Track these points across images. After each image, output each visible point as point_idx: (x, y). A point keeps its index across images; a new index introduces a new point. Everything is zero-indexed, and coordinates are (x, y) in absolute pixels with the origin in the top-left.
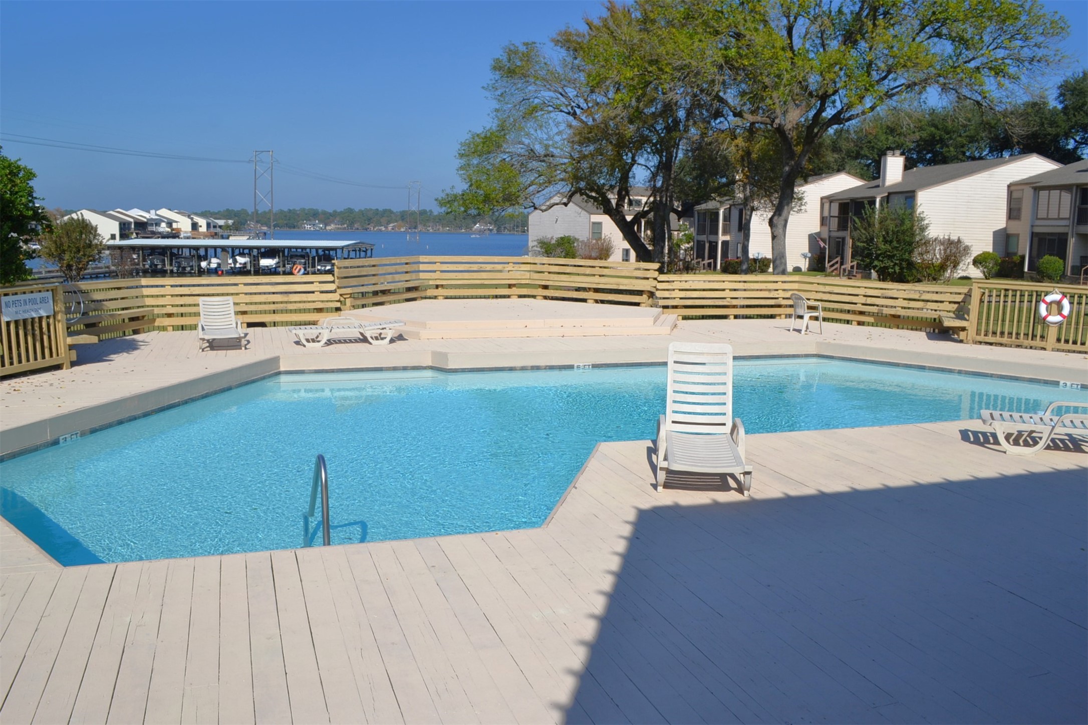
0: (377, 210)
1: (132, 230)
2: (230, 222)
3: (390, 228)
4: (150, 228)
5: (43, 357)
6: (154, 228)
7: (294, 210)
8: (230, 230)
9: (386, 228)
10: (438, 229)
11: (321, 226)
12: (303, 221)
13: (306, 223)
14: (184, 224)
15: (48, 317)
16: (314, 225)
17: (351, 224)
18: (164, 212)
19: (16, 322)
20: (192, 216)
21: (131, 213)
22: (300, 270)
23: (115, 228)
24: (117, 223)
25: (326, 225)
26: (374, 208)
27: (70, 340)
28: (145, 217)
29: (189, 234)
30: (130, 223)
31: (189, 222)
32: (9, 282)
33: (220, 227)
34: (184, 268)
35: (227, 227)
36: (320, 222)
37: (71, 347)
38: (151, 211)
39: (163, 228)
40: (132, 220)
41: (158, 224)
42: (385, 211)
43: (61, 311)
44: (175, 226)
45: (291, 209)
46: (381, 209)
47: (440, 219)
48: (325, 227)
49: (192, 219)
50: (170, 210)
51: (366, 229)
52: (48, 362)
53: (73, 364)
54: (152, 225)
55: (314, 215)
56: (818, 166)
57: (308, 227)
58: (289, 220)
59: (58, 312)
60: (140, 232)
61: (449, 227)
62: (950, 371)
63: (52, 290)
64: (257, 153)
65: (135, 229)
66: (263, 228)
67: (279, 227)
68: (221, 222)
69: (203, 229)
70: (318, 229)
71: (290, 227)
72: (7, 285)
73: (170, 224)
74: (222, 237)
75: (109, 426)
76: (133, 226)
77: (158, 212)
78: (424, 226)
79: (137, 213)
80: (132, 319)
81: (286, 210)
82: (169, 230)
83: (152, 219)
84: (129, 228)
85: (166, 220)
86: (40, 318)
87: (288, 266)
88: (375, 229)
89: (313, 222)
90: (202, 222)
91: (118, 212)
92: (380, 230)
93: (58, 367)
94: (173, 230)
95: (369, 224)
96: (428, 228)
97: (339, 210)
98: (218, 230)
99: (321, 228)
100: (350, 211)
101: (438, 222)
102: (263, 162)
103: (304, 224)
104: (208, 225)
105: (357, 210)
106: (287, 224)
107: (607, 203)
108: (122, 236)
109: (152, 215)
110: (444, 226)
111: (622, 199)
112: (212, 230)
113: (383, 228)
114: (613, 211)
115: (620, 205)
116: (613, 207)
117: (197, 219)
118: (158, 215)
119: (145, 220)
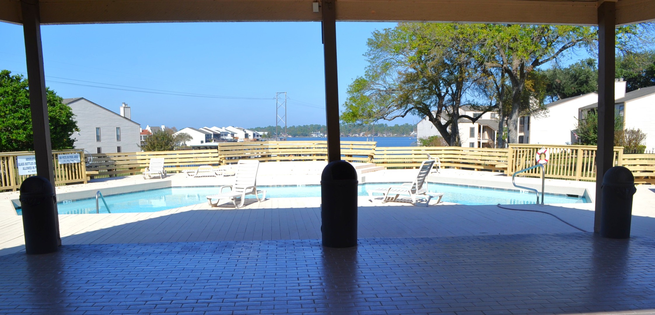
0: (355, 124)
2: (266, 133)
3: (361, 135)
4: (222, 137)
5: (76, 178)
6: (224, 137)
7: (307, 125)
8: (266, 137)
9: (359, 135)
10: (390, 135)
11: (322, 134)
12: (312, 132)
13: (313, 133)
14: (240, 135)
15: (78, 164)
16: (317, 134)
18: (230, 129)
19: (64, 165)
20: (245, 130)
21: (212, 129)
23: (203, 137)
24: (204, 135)
27: (87, 173)
28: (219, 131)
29: (243, 140)
30: (211, 135)
31: (243, 134)
32: (61, 149)
33: (261, 136)
35: (264, 136)
36: (321, 132)
37: (87, 175)
38: (223, 128)
39: (229, 137)
40: (212, 133)
41: (226, 134)
43: (83, 161)
44: (235, 135)
45: (305, 125)
47: (391, 129)
48: (324, 135)
49: (245, 132)
50: (233, 127)
51: (348, 136)
52: (77, 180)
53: (88, 182)
54: (223, 135)
55: (318, 128)
56: (586, 89)
57: (314, 135)
58: (304, 131)
59: (82, 162)
60: (216, 139)
61: (396, 134)
62: (477, 187)
63: (80, 153)
64: (278, 94)
65: (214, 138)
66: (289, 136)
67: (298, 135)
68: (261, 133)
69: (251, 137)
70: (320, 136)
71: (304, 136)
72: (60, 150)
73: (233, 135)
75: (85, 199)
76: (212, 136)
77: (227, 128)
78: (381, 133)
79: (215, 129)
80: (130, 169)
81: (302, 125)
82: (232, 138)
83: (223, 132)
84: (211, 138)
85: (230, 133)
86: (75, 164)
88: (353, 136)
89: (317, 133)
90: (251, 133)
91: (205, 129)
92: (356, 136)
93: (82, 183)
94: (234, 138)
95: (349, 133)
96: (384, 135)
98: (259, 138)
99: (322, 136)
101: (389, 131)
102: (281, 99)
103: (312, 133)
104: (254, 135)
106: (302, 134)
107: (430, 115)
108: (206, 141)
109: (223, 130)
110: (393, 133)
111: (439, 112)
112: (256, 138)
113: (357, 135)
114: (434, 119)
115: (438, 116)
116: (433, 117)
117: (248, 132)
118: (226, 130)
119: (219, 133)
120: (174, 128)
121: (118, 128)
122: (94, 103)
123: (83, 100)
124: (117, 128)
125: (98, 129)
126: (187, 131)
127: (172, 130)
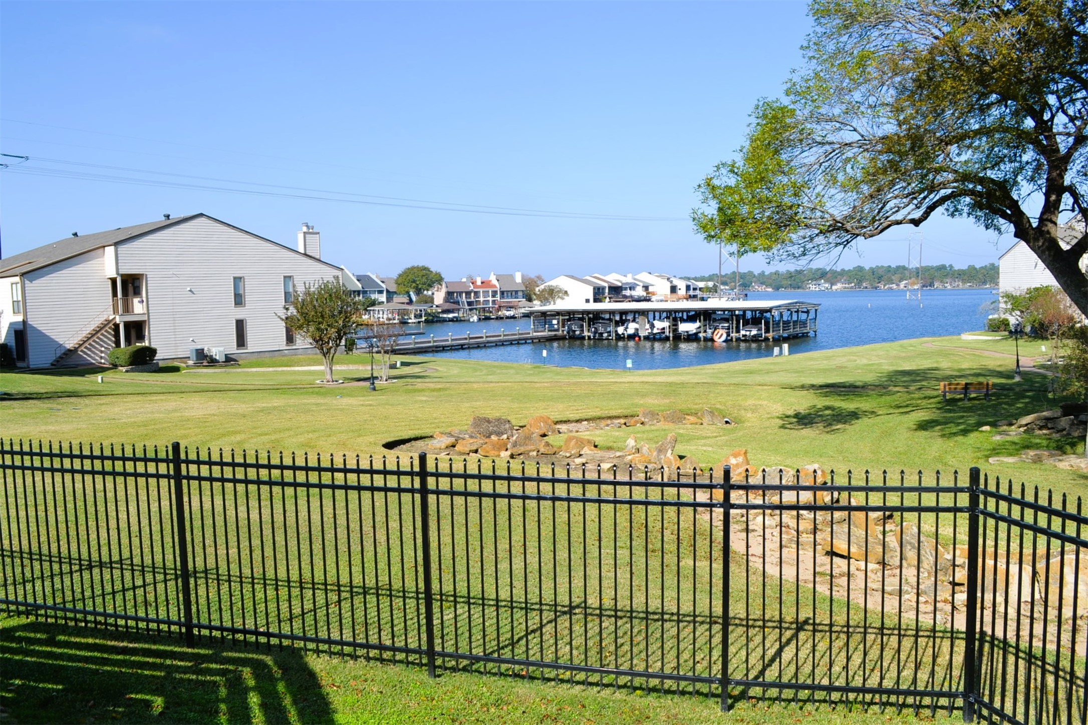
0: (890, 267)
1: (607, 294)
2: (711, 284)
3: (902, 286)
4: (624, 292)
6: (628, 293)
8: (711, 292)
9: (898, 285)
10: (958, 286)
11: (827, 285)
12: (809, 281)
14: (661, 287)
17: (860, 282)
20: (672, 279)
21: (608, 278)
22: (722, 335)
23: (589, 293)
24: (592, 288)
25: (832, 284)
26: (886, 265)
28: (620, 282)
29: (666, 298)
30: (604, 288)
31: (668, 285)
33: (701, 289)
34: (601, 334)
35: (709, 290)
36: (826, 281)
38: (629, 276)
39: (639, 292)
40: (606, 285)
41: (633, 287)
42: (898, 267)
44: (651, 289)
46: (893, 266)
48: (831, 286)
49: (671, 282)
50: (650, 273)
54: (626, 289)
55: (821, 274)
58: (795, 280)
60: (614, 296)
65: (609, 294)
66: (768, 289)
67: (783, 288)
68: (701, 285)
69: (682, 292)
70: (823, 288)
71: (794, 288)
73: (646, 287)
74: (703, 299)
76: (607, 291)
77: (636, 277)
78: (941, 282)
79: (615, 279)
82: (644, 294)
83: (627, 283)
84: (603, 293)
85: (641, 284)
87: (709, 331)
90: (681, 285)
91: (595, 277)
92: (891, 289)
94: (648, 293)
95: (879, 283)
96: (946, 285)
97: (846, 269)
98: (698, 292)
99: (827, 288)
100: (860, 269)
104: (688, 288)
105: (867, 268)
106: (791, 285)
107: (1017, 218)
108: (596, 300)
109: (629, 279)
110: (964, 281)
111: (1051, 208)
112: (691, 293)
113: (894, 286)
114: (1031, 232)
115: (1047, 220)
116: (1030, 225)
117: (676, 282)
118: (635, 279)
119: (620, 284)
120: (539, 277)
121: (287, 278)
122: (229, 225)
123: (203, 219)
124: (285, 277)
125: (237, 280)
126: (561, 282)
127: (536, 279)
